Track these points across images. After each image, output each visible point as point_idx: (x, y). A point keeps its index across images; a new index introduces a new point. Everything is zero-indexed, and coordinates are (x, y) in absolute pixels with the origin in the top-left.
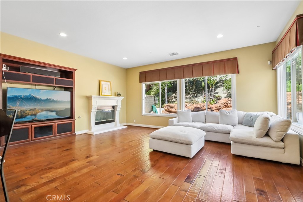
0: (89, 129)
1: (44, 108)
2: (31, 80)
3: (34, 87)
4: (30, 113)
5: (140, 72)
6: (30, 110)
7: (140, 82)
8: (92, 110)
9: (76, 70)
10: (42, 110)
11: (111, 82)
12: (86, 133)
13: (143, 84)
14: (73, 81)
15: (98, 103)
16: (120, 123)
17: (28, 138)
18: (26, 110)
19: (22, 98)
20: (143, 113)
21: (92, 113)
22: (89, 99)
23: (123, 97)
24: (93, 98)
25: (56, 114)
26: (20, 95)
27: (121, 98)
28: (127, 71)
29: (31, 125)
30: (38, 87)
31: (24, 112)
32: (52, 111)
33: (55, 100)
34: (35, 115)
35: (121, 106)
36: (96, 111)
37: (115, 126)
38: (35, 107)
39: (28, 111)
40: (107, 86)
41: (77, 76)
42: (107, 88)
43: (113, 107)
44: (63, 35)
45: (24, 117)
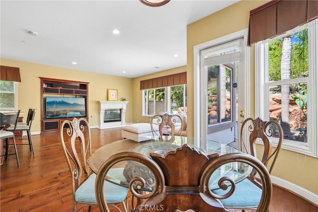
0: (99, 125)
1: (72, 110)
2: (59, 92)
3: (63, 96)
4: (62, 113)
5: (141, 81)
6: (62, 111)
7: (141, 89)
8: (101, 112)
9: (89, 83)
10: (71, 111)
11: (117, 90)
12: (96, 128)
13: (143, 91)
14: (86, 91)
15: (105, 106)
16: (126, 122)
17: (57, 128)
18: (60, 111)
19: (57, 103)
20: (143, 115)
21: (101, 114)
22: (99, 103)
23: (128, 102)
24: (101, 103)
25: (80, 113)
26: (56, 100)
27: (126, 102)
28: (132, 80)
29: (59, 120)
30: (65, 96)
31: (58, 112)
32: (78, 112)
33: (80, 104)
34: (66, 114)
35: (126, 109)
36: (104, 112)
37: (122, 124)
38: (66, 109)
39: (61, 112)
40: (114, 94)
41: (90, 87)
42: (114, 95)
43: (120, 110)
44: (74, 63)
45: (59, 116)
